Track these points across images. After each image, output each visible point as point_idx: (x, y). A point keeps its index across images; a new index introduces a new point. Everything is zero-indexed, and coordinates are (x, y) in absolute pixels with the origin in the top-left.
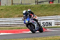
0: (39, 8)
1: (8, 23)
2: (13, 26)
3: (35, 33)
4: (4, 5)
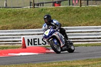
0: (36, 15)
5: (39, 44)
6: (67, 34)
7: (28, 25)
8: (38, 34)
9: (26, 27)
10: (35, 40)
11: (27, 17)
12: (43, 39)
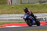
0: (42, 7)
1: (18, 18)
2: (22, 20)
3: (31, 26)
4: (15, 4)
7: (38, 12)
12: (45, 18)
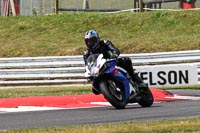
0: (147, 25)
1: (43, 73)
2: (60, 84)
5: (151, 84)
6: (134, 67)
7: (131, 46)
8: (151, 64)
9: (126, 48)
10: (144, 76)
11: (128, 29)
12: (159, 74)
